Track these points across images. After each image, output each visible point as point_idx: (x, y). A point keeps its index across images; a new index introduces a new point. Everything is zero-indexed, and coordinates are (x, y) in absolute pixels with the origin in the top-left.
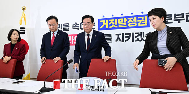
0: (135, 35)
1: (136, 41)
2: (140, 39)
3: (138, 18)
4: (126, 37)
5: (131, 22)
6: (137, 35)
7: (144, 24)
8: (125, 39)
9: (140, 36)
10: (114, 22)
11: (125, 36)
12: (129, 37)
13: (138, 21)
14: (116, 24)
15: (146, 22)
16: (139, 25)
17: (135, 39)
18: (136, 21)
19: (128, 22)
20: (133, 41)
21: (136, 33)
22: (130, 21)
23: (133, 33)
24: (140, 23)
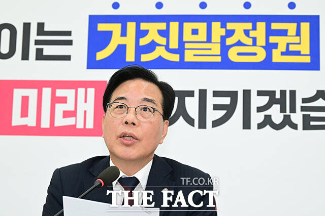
0: (257, 101)
1: (260, 126)
2: (278, 118)
3: (275, 26)
4: (216, 107)
5: (239, 43)
6: (265, 100)
7: (298, 53)
8: (212, 115)
9: (276, 108)
10: (165, 33)
11: (211, 101)
12: (230, 110)
13: (273, 39)
14: (174, 44)
15: (305, 48)
16: (277, 57)
17: (257, 118)
18: (261, 41)
19: (229, 41)
20: (247, 125)
21: (260, 93)
22: (239, 36)
23: (247, 93)
24: (282, 48)
